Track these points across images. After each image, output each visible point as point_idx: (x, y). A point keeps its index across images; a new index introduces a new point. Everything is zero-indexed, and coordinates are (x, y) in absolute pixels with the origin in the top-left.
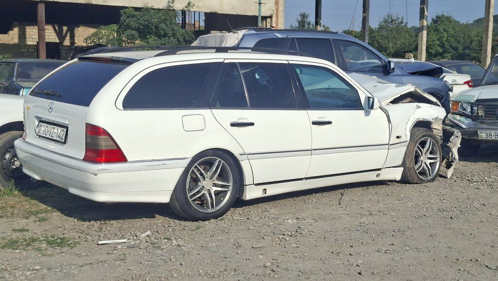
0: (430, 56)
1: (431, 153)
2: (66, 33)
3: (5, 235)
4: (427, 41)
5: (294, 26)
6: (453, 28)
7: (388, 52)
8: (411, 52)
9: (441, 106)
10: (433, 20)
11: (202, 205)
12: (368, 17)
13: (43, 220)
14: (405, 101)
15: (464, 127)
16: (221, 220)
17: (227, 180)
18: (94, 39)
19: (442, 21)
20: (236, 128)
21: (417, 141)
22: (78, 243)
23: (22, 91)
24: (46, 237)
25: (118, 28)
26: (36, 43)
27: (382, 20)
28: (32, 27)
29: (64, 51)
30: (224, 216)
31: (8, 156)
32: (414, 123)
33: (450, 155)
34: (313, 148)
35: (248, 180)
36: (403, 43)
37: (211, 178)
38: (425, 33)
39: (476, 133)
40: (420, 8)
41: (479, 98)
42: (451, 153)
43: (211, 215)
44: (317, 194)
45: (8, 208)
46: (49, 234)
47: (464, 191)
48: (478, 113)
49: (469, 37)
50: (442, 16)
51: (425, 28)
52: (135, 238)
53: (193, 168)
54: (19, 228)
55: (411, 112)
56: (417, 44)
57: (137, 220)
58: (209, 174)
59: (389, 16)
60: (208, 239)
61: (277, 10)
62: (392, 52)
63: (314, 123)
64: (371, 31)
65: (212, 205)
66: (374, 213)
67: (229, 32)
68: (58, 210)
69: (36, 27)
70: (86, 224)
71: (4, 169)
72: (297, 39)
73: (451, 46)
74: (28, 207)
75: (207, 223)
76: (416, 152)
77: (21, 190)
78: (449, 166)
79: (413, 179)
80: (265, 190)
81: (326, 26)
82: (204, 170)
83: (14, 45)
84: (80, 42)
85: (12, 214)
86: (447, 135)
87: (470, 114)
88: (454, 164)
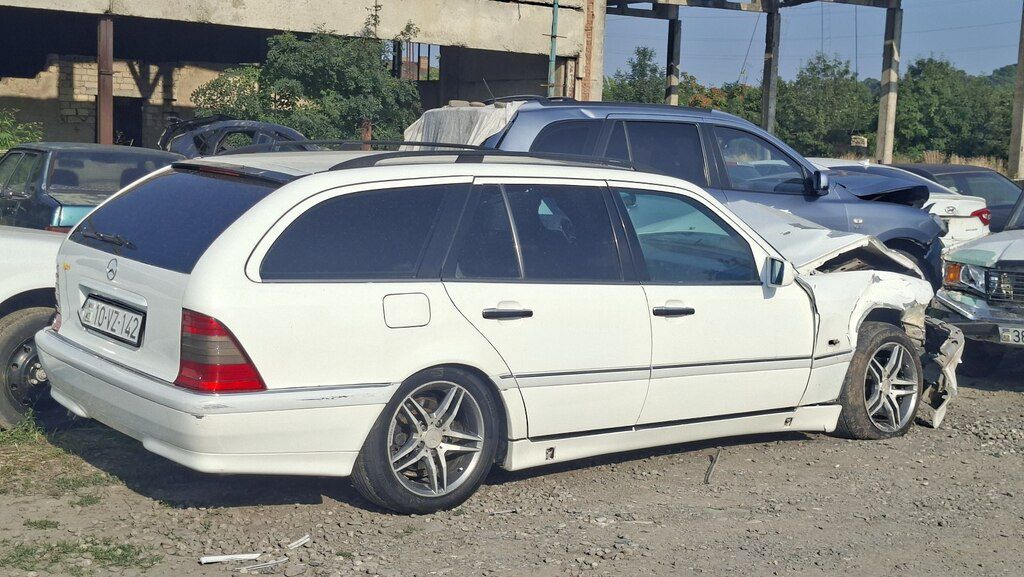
0: (903, 144)
1: (900, 376)
2: (156, 80)
3: (7, 535)
4: (898, 113)
5: (623, 73)
6: (952, 87)
7: (816, 132)
8: (862, 132)
9: (923, 277)
10: (911, 68)
11: (418, 479)
12: (777, 61)
13: (89, 500)
14: (848, 266)
15: (970, 316)
16: (457, 514)
17: (473, 430)
18: (212, 95)
19: (929, 73)
20: (494, 322)
21: (872, 353)
22: (159, 559)
23: (58, 211)
24: (92, 542)
25: (262, 73)
26: (93, 99)
27: (805, 64)
28: (86, 65)
29: (149, 117)
30: (465, 504)
31: (22, 359)
32: (867, 314)
33: (940, 381)
34: (654, 364)
35: (516, 428)
36: (848, 116)
37: (440, 425)
38: (893, 97)
39: (995, 331)
40: (885, 46)
41: (1003, 259)
42: (942, 377)
43: (437, 502)
44: (661, 458)
45: (18, 472)
46: (101, 536)
47: (966, 461)
48: (999, 290)
49: (984, 105)
50: (931, 61)
51: (893, 88)
52: (277, 550)
53: (402, 404)
54: (38, 519)
55: (861, 291)
56: (877, 118)
57: (283, 507)
58: (437, 416)
59: (819, 58)
60: (428, 560)
61: (589, 43)
62: (825, 132)
63: (658, 312)
64: (783, 88)
65: (440, 480)
66: (778, 507)
67: (487, 103)
68: (121, 479)
69: (95, 66)
70: (178, 513)
71: (14, 385)
72: (627, 121)
73: (946, 124)
74: (59, 469)
75: (428, 520)
76: (870, 373)
77: (47, 431)
78: (937, 402)
79: (862, 430)
80: (552, 449)
81: (689, 75)
82: (425, 407)
83: (50, 100)
84: (182, 97)
85: (27, 485)
86: (935, 339)
87: (983, 290)
88: (948, 399)
